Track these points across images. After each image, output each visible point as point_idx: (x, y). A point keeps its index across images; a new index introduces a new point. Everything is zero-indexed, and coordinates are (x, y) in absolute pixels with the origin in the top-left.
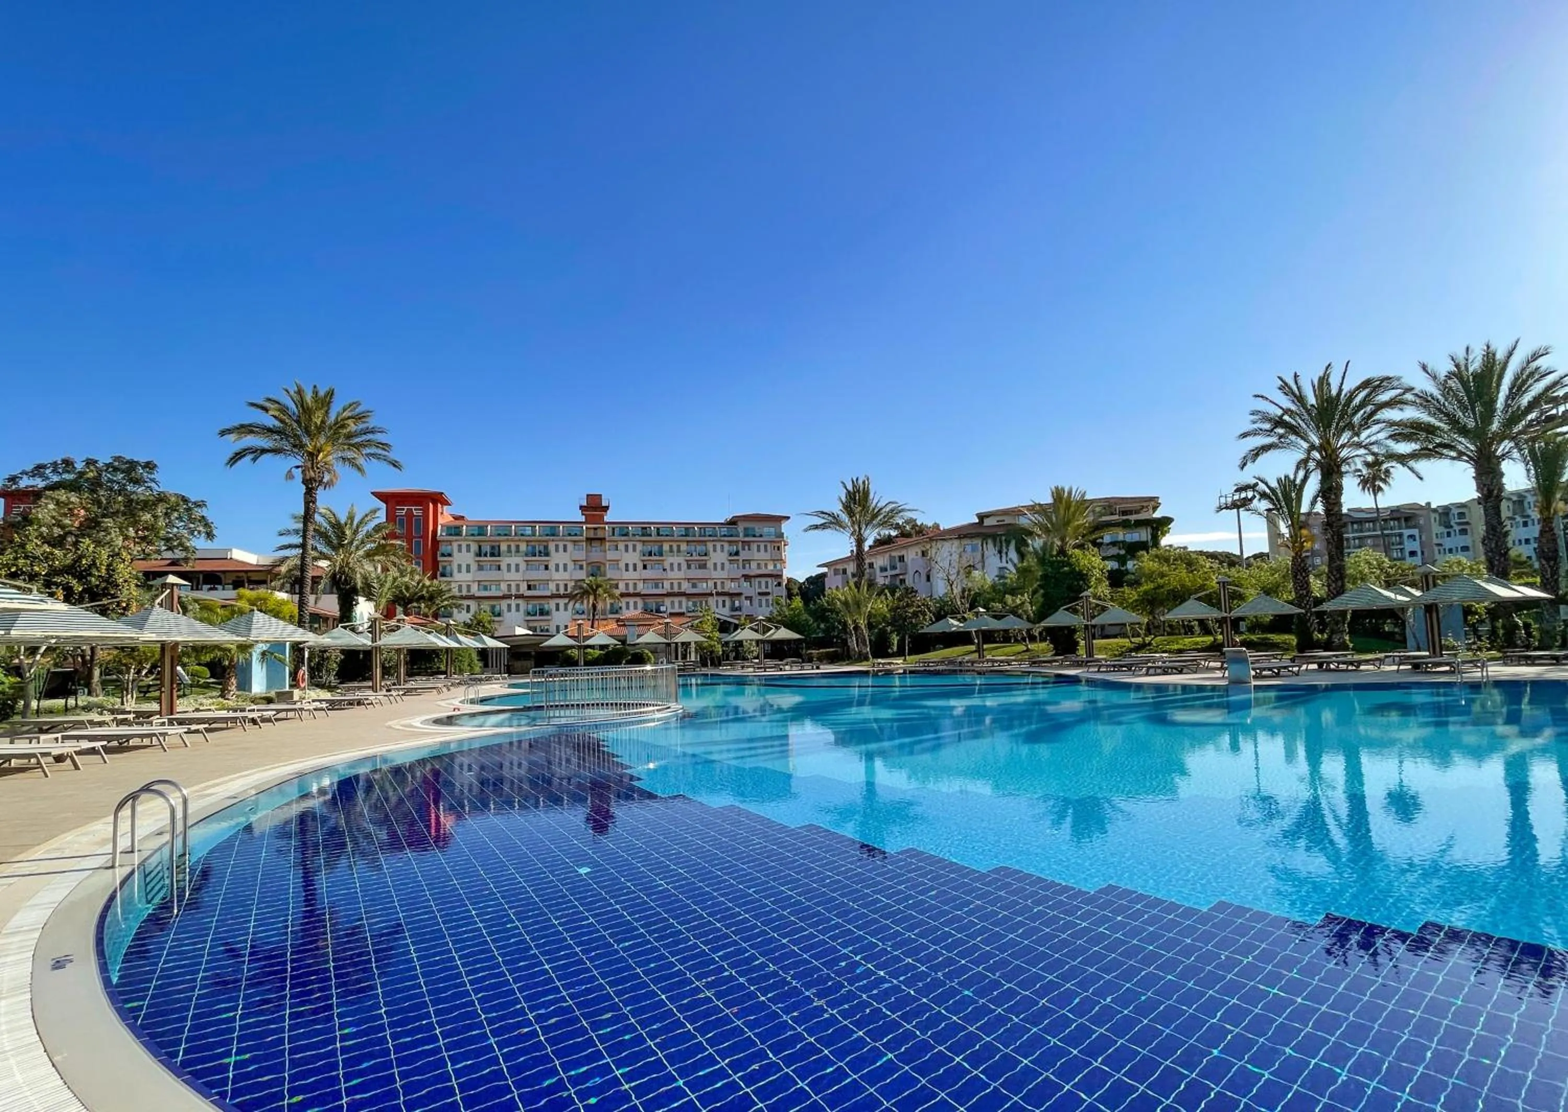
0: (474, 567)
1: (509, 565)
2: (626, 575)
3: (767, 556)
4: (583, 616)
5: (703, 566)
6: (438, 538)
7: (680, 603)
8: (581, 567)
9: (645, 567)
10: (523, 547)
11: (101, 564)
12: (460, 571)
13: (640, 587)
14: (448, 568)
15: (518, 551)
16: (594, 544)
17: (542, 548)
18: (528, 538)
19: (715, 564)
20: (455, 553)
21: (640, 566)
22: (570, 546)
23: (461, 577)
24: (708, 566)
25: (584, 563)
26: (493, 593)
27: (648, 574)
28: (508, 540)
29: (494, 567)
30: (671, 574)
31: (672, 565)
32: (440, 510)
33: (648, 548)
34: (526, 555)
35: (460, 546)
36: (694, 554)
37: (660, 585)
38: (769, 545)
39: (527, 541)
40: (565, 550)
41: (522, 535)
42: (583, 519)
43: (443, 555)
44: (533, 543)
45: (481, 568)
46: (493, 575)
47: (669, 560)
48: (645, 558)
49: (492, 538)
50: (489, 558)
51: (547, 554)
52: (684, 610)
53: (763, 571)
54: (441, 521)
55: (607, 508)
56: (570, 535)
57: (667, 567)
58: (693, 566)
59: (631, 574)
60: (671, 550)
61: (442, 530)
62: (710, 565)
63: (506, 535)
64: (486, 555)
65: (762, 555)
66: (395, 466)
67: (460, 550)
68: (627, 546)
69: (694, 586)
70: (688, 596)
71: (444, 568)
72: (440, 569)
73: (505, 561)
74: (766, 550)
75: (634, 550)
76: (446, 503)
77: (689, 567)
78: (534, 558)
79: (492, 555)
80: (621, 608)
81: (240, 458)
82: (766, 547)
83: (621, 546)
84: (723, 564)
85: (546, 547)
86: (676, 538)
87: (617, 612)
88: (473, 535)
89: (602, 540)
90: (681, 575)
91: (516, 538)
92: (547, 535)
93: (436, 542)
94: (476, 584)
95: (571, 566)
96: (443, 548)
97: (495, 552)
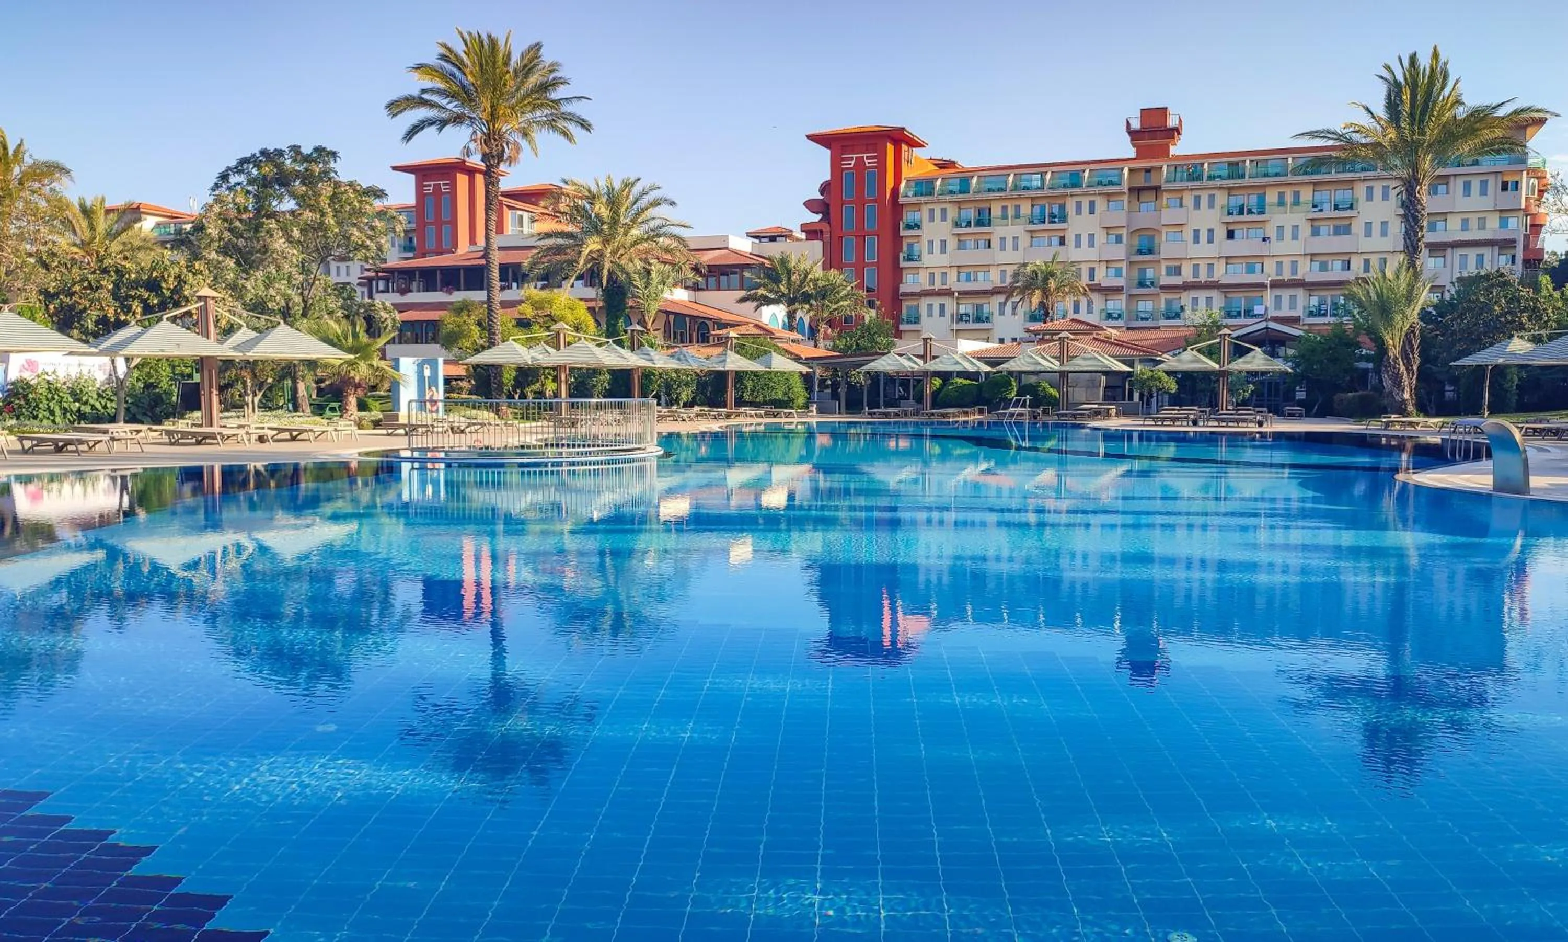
0: (952, 244)
1: (1003, 239)
2: (1195, 251)
3: (1486, 203)
4: (1120, 323)
5: (1343, 229)
6: (901, 200)
7: (1293, 298)
8: (1119, 239)
9: (1231, 235)
10: (1026, 209)
11: (168, 276)
12: (931, 251)
13: (1220, 273)
14: (916, 248)
15: (1017, 216)
16: (1145, 196)
17: (1056, 210)
18: (1032, 194)
19: (1368, 225)
20: (925, 224)
21: (1220, 233)
22: (1101, 204)
23: (932, 260)
24: (1354, 229)
25: (1124, 232)
26: (981, 284)
27: (1237, 247)
28: (1001, 199)
29: (981, 243)
30: (1276, 247)
31: (1280, 228)
32: (904, 155)
33: (1240, 199)
34: (1031, 222)
35: (932, 211)
36: (1326, 206)
37: (1258, 267)
38: (1491, 181)
39: (1033, 199)
40: (1092, 212)
41: (1026, 188)
42: (1131, 153)
43: (909, 227)
44: (1041, 202)
45: (961, 246)
46: (980, 256)
47: (1276, 219)
48: (1230, 219)
49: (979, 197)
50: (973, 229)
51: (1064, 219)
52: (1299, 312)
53: (1474, 234)
54: (906, 173)
55: (1177, 131)
56: (1100, 183)
57: (1271, 232)
58: (1323, 230)
59: (1204, 250)
60: (1281, 203)
61: (907, 186)
62: (1358, 227)
63: (1000, 190)
64: (969, 224)
65: (1476, 202)
66: (582, 126)
67: (932, 219)
68: (1197, 199)
69: (1324, 267)
70: (1310, 287)
71: (910, 246)
72: (905, 248)
73: (998, 231)
74: (1483, 192)
75: (1211, 205)
76: (914, 143)
77: (1315, 232)
78: (1042, 227)
79: (979, 223)
80: (1182, 308)
81: (417, 132)
82: (1484, 184)
83: (1188, 199)
84: (1384, 224)
85: (1062, 207)
86: (1290, 178)
87: (1177, 316)
88: (952, 192)
89: (1157, 189)
90: (1297, 247)
91: (1015, 194)
92: (1065, 186)
93: (897, 208)
94: (955, 271)
95: (1101, 237)
96: (909, 216)
97: (983, 219)
